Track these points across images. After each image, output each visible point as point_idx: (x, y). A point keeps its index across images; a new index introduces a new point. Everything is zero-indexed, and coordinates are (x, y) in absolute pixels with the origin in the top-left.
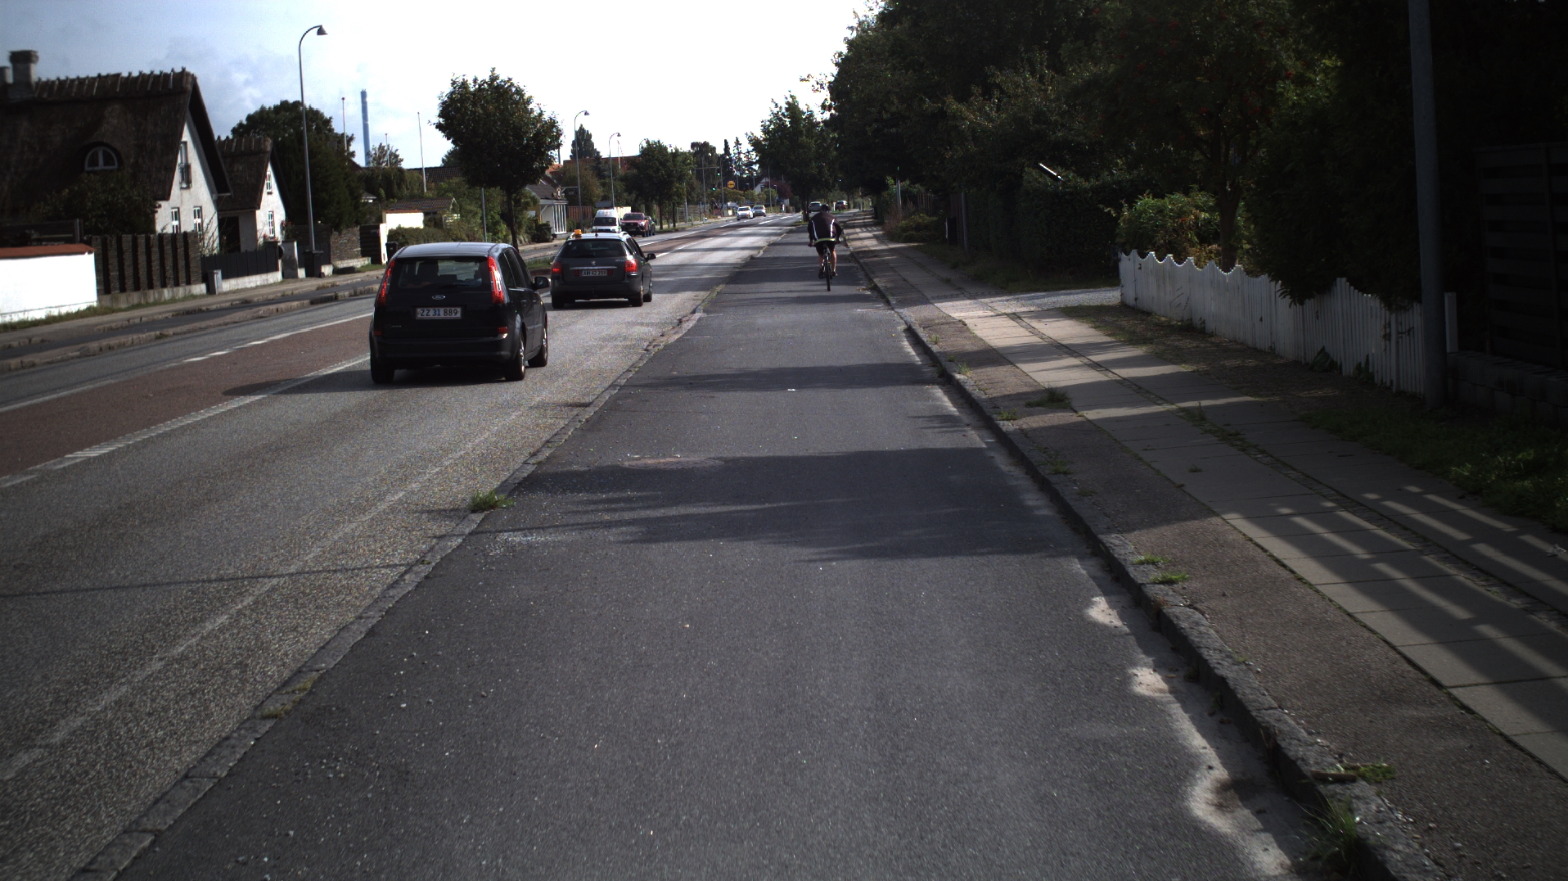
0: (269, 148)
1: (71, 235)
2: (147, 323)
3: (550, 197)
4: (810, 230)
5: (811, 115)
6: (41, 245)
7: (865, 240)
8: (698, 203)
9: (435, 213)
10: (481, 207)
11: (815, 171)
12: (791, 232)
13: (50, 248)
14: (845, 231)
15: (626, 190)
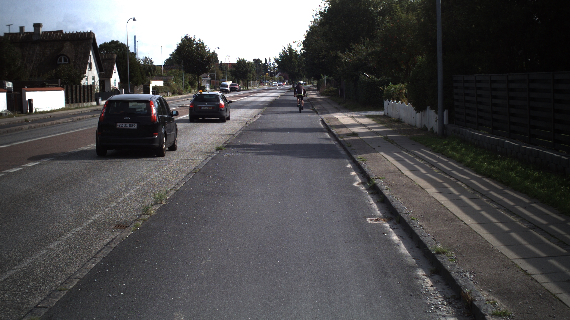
0: (115, 58)
1: (57, 84)
2: (83, 113)
3: (205, 77)
4: (295, 92)
5: (296, 52)
6: (49, 87)
7: (313, 95)
8: (255, 81)
9: (167, 81)
10: (182, 79)
11: (297, 71)
12: (288, 92)
13: (51, 88)
14: (307, 92)
15: (231, 75)
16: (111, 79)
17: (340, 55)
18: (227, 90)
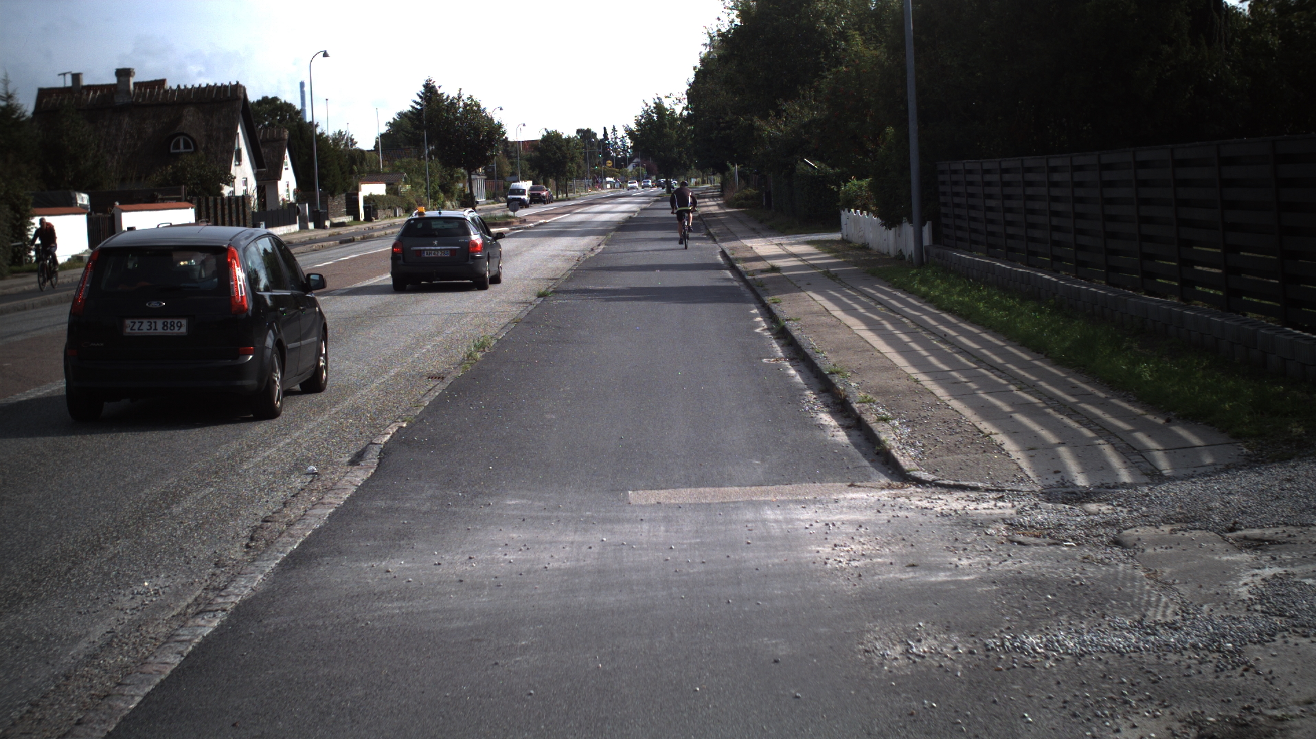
0: (286, 139)
1: (180, 199)
4: (672, 201)
5: (673, 113)
9: (393, 184)
11: (676, 156)
15: (530, 169)
16: (279, 182)
17: (758, 122)
18: (524, 200)
